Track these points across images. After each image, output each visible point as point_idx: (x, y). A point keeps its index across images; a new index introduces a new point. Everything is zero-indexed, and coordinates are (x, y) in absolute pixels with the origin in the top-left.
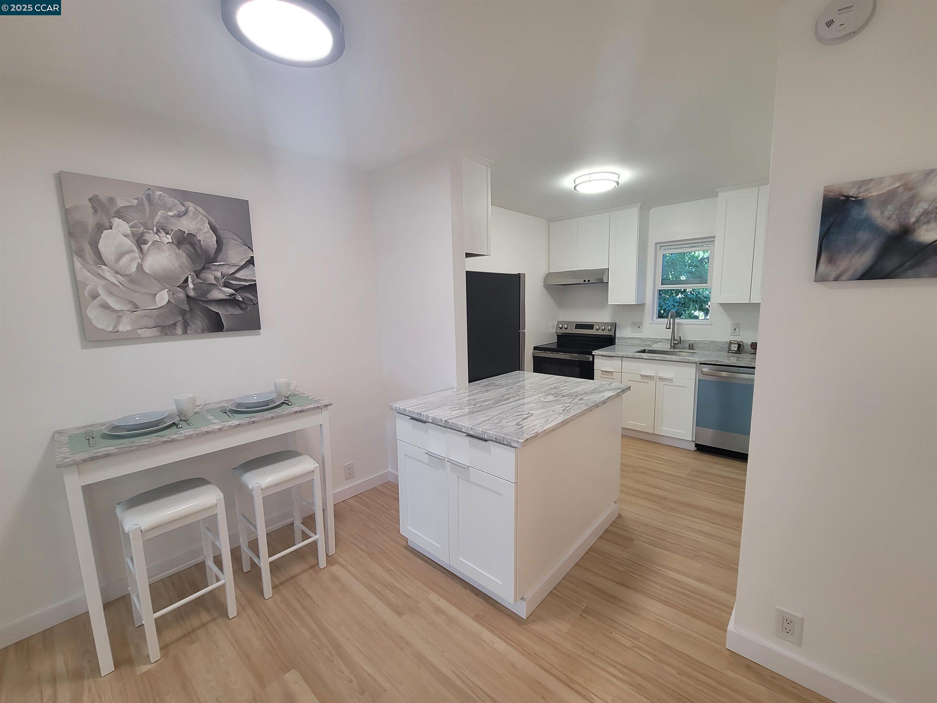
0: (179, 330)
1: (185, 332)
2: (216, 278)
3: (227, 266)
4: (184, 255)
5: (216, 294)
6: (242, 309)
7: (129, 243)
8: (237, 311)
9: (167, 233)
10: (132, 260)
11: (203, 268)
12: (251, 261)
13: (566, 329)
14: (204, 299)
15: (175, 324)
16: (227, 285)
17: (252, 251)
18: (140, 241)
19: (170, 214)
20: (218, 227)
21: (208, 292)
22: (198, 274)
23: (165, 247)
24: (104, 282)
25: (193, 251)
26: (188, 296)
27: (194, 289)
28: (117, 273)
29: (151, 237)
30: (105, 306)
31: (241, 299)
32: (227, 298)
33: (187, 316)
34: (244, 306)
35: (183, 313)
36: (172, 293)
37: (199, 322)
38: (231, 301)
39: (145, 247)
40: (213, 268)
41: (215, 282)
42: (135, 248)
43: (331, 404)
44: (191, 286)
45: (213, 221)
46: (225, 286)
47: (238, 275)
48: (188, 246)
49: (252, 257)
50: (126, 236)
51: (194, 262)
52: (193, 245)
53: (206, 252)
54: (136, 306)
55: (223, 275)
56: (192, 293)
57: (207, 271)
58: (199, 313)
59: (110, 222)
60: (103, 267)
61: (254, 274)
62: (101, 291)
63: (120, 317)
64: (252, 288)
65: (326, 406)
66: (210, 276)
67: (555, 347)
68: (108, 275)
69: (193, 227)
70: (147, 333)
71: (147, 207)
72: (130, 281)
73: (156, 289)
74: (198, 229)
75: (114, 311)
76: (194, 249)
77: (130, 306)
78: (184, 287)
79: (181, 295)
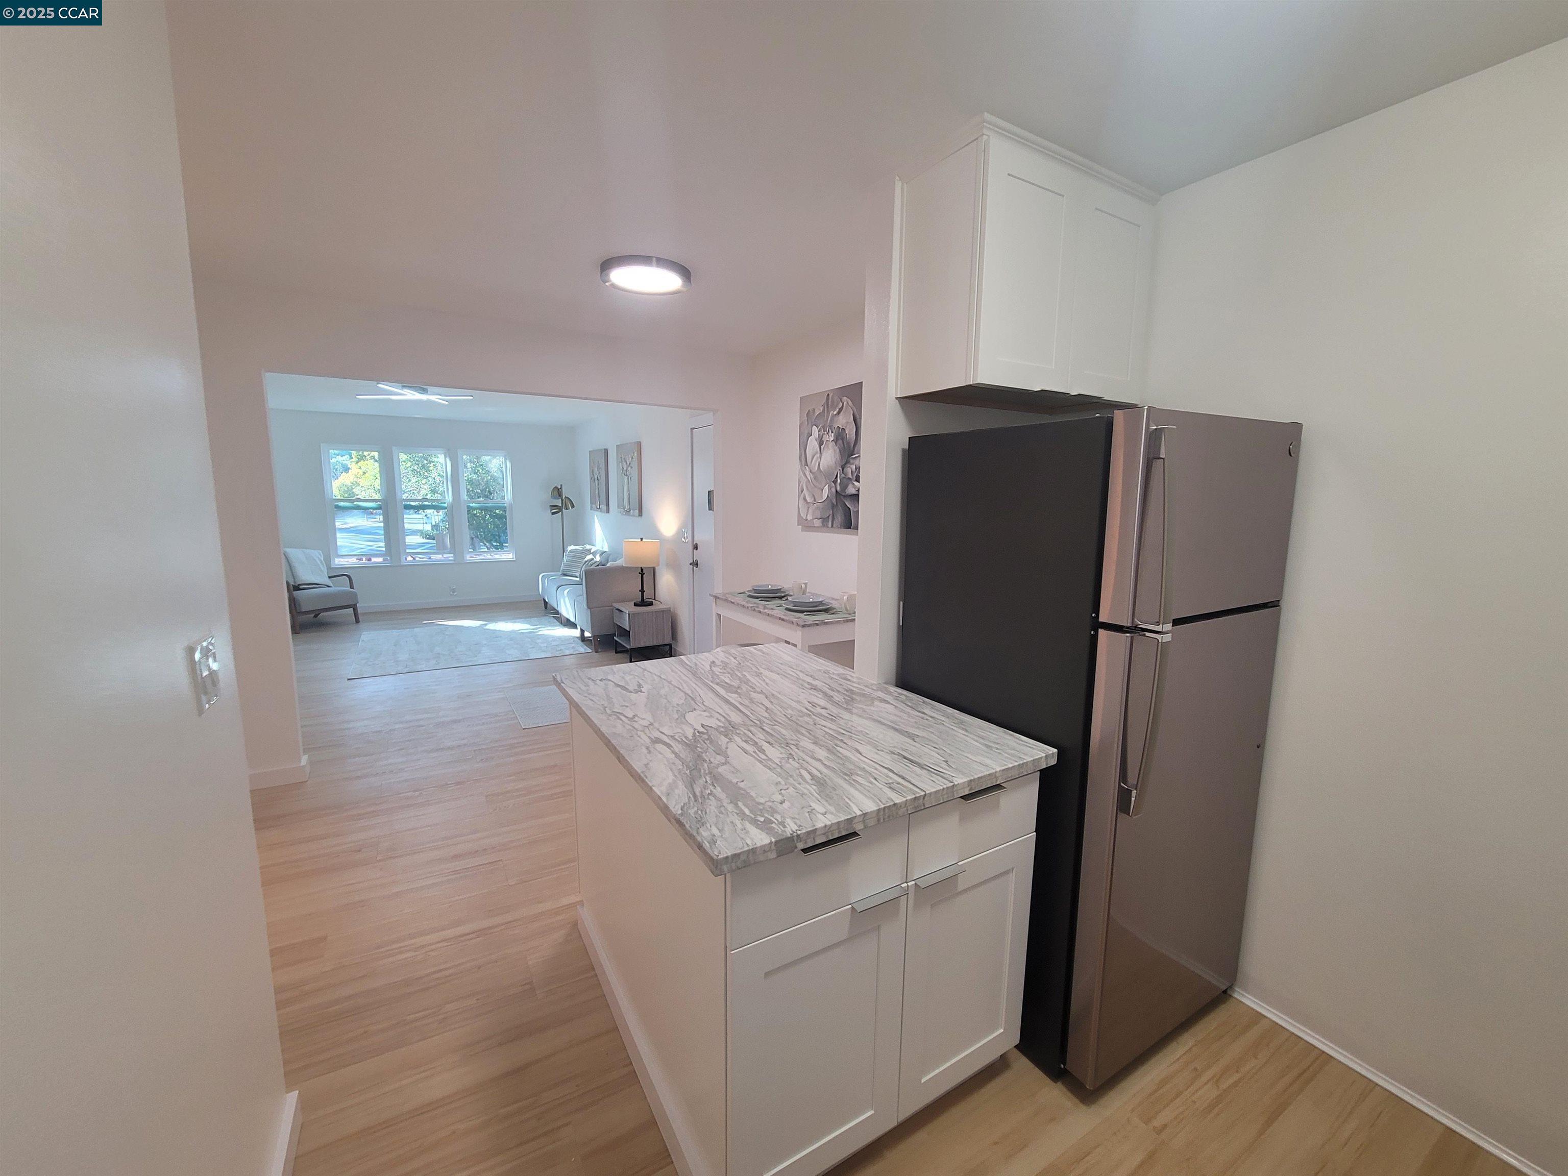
0: (830, 524)
1: (832, 526)
2: (852, 472)
4: (838, 451)
5: (850, 489)
7: (817, 446)
9: (832, 432)
10: (816, 460)
11: (846, 464)
14: (844, 494)
15: (829, 517)
18: (821, 443)
19: (835, 413)
20: (857, 417)
21: (847, 486)
22: (843, 467)
23: (830, 445)
24: (806, 480)
25: (842, 446)
26: (836, 491)
27: (839, 484)
28: (810, 472)
29: (826, 438)
30: (805, 499)
33: (834, 510)
35: (833, 507)
36: (830, 488)
37: (839, 518)
39: (822, 447)
40: (851, 461)
41: (851, 477)
42: (818, 449)
44: (839, 481)
45: (855, 411)
48: (840, 441)
50: (816, 440)
51: (841, 458)
52: (843, 439)
53: (848, 444)
54: (815, 500)
56: (838, 488)
57: (848, 465)
58: (840, 508)
59: (812, 430)
60: (807, 467)
62: (804, 488)
63: (809, 508)
66: (848, 471)
68: (807, 473)
69: (845, 421)
70: (817, 523)
71: (826, 410)
72: (815, 478)
73: (824, 485)
74: (848, 423)
75: (807, 503)
76: (843, 444)
77: (813, 499)
78: (835, 482)
79: (834, 490)
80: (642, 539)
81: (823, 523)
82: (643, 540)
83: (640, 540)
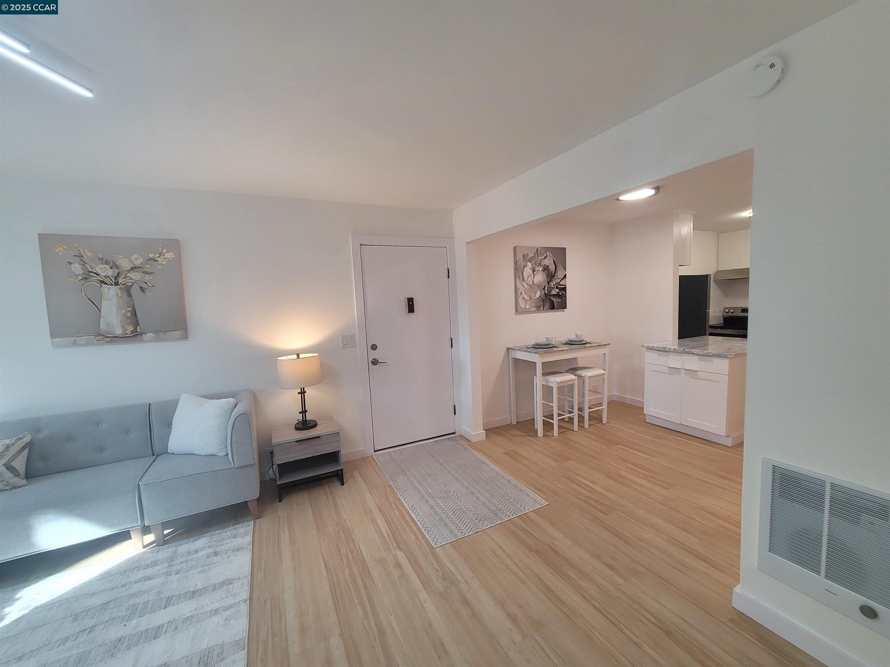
0: (542, 309)
1: (543, 309)
2: (554, 285)
3: (557, 279)
4: (545, 275)
5: (554, 292)
6: (561, 299)
7: (531, 271)
8: (560, 300)
9: (541, 266)
10: (532, 278)
11: (550, 281)
12: (565, 276)
13: (732, 312)
14: (549, 294)
15: (541, 306)
16: (557, 288)
17: (566, 270)
18: (534, 271)
19: (542, 258)
20: (556, 262)
21: (551, 291)
22: (548, 283)
23: (540, 272)
24: (524, 288)
25: (548, 273)
26: (545, 293)
27: (547, 290)
28: (527, 284)
29: (537, 269)
30: (524, 298)
31: (561, 294)
32: (557, 294)
33: (545, 302)
34: (562, 297)
35: (543, 300)
36: (541, 292)
37: (547, 306)
38: (557, 295)
39: (535, 273)
40: (553, 280)
41: (553, 287)
42: (532, 274)
43: (610, 344)
44: (546, 289)
45: (554, 259)
46: (556, 288)
47: (560, 283)
48: (546, 271)
49: (566, 274)
50: (530, 269)
51: (548, 279)
52: (548, 270)
53: (551, 273)
54: (531, 298)
55: (556, 283)
56: (546, 292)
57: (551, 282)
58: (548, 301)
59: (527, 264)
60: (524, 282)
61: (566, 282)
62: (523, 293)
63: (527, 302)
64: (564, 289)
65: (608, 344)
66: (552, 284)
67: (722, 325)
68: (525, 285)
69: (548, 262)
70: (533, 309)
71: (536, 256)
72: (530, 288)
73: (537, 290)
74: (550, 263)
75: (526, 300)
76: (548, 272)
77: (530, 298)
78: (544, 289)
79: (543, 293)
80: (298, 355)
81: (537, 309)
82: (301, 356)
83: (295, 357)
